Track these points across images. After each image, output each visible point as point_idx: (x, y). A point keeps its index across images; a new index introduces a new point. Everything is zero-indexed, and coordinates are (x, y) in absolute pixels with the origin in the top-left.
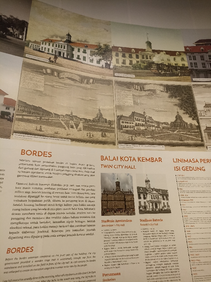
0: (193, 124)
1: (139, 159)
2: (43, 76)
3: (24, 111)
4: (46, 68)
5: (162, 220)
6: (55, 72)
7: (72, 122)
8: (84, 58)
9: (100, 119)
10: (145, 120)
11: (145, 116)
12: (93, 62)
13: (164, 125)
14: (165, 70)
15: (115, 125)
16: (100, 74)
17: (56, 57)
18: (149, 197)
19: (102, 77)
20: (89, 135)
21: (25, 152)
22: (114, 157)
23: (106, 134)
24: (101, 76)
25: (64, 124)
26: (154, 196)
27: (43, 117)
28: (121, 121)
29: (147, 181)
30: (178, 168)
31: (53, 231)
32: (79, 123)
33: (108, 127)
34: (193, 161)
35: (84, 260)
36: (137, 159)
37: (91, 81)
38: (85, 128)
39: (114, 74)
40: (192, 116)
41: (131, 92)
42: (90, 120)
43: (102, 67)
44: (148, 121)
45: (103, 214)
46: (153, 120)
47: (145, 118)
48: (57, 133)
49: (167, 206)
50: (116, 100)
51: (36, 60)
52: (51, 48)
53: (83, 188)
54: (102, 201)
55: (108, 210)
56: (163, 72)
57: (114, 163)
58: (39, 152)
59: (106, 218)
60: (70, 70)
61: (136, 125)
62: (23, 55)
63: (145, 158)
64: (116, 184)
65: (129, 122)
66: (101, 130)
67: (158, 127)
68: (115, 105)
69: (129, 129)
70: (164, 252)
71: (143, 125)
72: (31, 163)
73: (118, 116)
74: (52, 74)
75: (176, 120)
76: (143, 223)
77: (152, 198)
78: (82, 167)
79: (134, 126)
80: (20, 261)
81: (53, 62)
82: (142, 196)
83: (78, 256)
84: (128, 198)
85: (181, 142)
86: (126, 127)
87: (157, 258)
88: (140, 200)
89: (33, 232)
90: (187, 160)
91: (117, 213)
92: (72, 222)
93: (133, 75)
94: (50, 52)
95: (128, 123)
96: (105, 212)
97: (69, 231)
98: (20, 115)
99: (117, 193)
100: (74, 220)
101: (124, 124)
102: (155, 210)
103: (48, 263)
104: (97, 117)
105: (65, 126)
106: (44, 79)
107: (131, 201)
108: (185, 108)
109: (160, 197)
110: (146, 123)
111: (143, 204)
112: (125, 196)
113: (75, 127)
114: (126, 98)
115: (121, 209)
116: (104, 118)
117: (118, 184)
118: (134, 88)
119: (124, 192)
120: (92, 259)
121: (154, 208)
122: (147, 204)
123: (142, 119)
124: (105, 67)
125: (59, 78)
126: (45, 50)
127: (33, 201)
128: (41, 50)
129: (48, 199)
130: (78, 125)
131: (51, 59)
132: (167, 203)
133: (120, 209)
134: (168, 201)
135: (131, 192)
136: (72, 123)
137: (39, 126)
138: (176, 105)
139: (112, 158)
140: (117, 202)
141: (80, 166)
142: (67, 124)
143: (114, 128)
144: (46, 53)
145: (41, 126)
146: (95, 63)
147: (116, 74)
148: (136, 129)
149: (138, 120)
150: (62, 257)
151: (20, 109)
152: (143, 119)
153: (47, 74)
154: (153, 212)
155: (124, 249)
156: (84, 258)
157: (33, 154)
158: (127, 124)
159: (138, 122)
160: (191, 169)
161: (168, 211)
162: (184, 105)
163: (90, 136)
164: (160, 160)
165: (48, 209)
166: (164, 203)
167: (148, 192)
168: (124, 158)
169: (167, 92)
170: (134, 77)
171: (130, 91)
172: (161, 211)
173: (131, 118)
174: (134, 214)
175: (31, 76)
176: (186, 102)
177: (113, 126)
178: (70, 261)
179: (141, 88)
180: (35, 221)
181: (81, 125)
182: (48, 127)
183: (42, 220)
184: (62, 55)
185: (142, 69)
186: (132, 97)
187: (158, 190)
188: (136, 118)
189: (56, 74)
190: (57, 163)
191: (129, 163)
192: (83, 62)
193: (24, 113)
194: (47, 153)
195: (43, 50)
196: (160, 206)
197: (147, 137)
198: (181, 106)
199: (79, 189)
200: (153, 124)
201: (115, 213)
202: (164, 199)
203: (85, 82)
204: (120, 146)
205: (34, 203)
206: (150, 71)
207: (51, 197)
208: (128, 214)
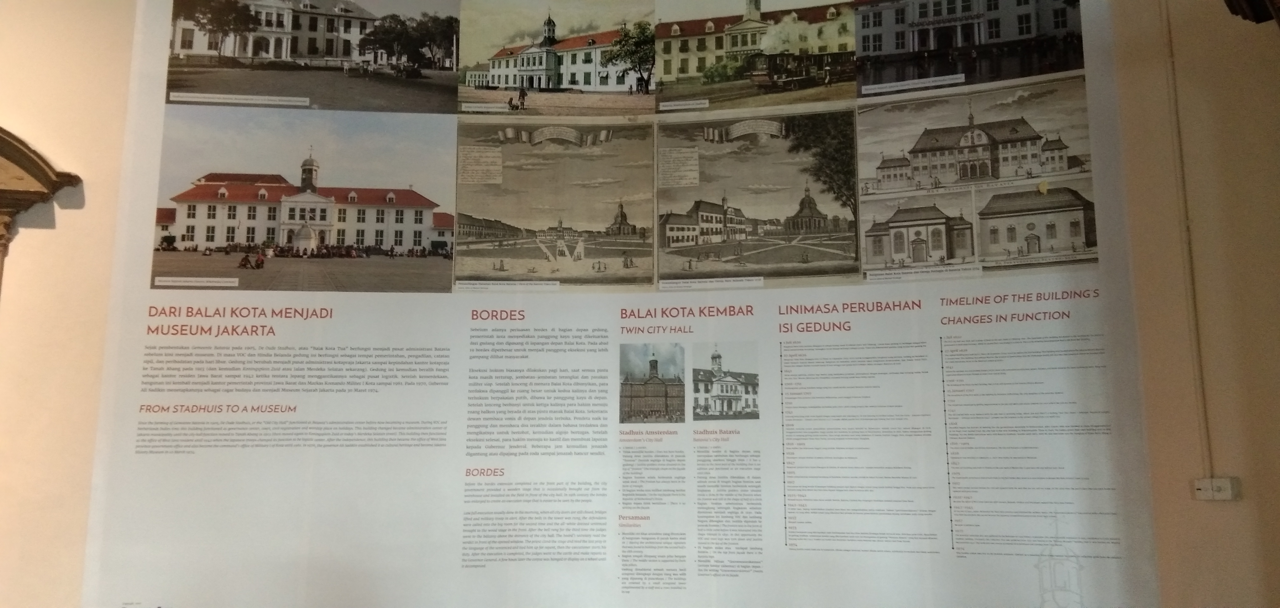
0: (841, 217)
1: (701, 311)
2: (500, 149)
3: (469, 234)
4: (503, 128)
5: (739, 433)
6: (523, 133)
7: (562, 241)
8: (587, 79)
9: (622, 227)
10: (725, 218)
11: (725, 208)
12: (607, 84)
13: (768, 227)
14: (789, 73)
15: (654, 239)
16: (624, 111)
17: (523, 94)
18: (716, 389)
19: (629, 119)
20: (597, 266)
21: (478, 315)
22: (649, 311)
23: (634, 260)
24: (627, 117)
25: (545, 250)
26: (727, 386)
27: (505, 240)
28: (668, 226)
29: (716, 358)
30: (789, 327)
31: (533, 446)
32: (577, 243)
33: (638, 245)
34: (824, 310)
35: (586, 492)
36: (697, 312)
37: (603, 135)
38: (589, 253)
39: (657, 105)
40: (842, 196)
41: (696, 149)
42: (599, 232)
43: (631, 93)
44: (731, 221)
45: (622, 420)
46: (743, 216)
47: (725, 213)
48: (533, 271)
49: (752, 406)
50: (660, 176)
51: (482, 113)
52: (512, 71)
53: (586, 374)
54: (621, 397)
55: (632, 413)
56: (784, 78)
57: (648, 322)
58: (501, 311)
59: (628, 427)
60: (555, 120)
61: (702, 233)
62: (457, 107)
63: (715, 310)
64: (651, 365)
65: (685, 227)
66: (624, 253)
67: (754, 233)
68: (655, 190)
69: (685, 244)
70: (735, 488)
71: (717, 233)
72: (489, 333)
73: (661, 216)
74: (517, 138)
75: (801, 211)
76: (698, 436)
77: (722, 391)
78: (583, 334)
79: (697, 236)
80: (487, 487)
81: (517, 108)
82: (702, 387)
83: (577, 486)
84: (673, 391)
85: (805, 266)
86: (678, 240)
87: (719, 497)
88: (697, 395)
89: (503, 447)
90: (812, 308)
91: (649, 419)
92: (566, 433)
93: (703, 101)
94: (511, 84)
95: (683, 229)
96: (626, 416)
97: (561, 447)
98: (464, 243)
99: (651, 382)
100: (569, 429)
101: (675, 234)
102: (727, 413)
103: (529, 493)
104: (615, 224)
105: (549, 254)
106: (500, 155)
107: (678, 397)
108: (827, 176)
109: (739, 388)
110: (725, 226)
111: (702, 402)
112: (666, 388)
113: (567, 253)
114: (683, 168)
115: (658, 411)
116: (631, 223)
117: (654, 365)
118: (704, 136)
119: (665, 380)
120: (601, 492)
121: (725, 408)
122: (711, 402)
123: (716, 218)
124: (637, 90)
125: (532, 145)
126: (499, 83)
127: (499, 398)
128: (490, 85)
129: (522, 394)
130: (575, 248)
131: (514, 102)
132: (754, 400)
133: (655, 411)
134: (755, 397)
135: (680, 380)
136: (561, 244)
137: (497, 261)
138: (805, 170)
139: (643, 314)
140: (649, 398)
141: (579, 334)
142: (552, 248)
143: (651, 245)
144: (501, 89)
145: (502, 261)
146: (612, 85)
147: (663, 106)
148: (700, 242)
149: (707, 221)
150: (550, 486)
151: (462, 232)
152: (719, 216)
153: (507, 140)
154: (722, 416)
155: (659, 480)
156: (588, 489)
157: (493, 316)
158: (680, 234)
159: (705, 225)
160: (818, 327)
161: (755, 416)
162: (827, 167)
163: (599, 268)
164: (750, 310)
165: (524, 412)
166: (747, 400)
167: (714, 380)
168: (668, 310)
169: (786, 137)
170: (707, 105)
171: (693, 147)
172: (738, 416)
173: (691, 217)
174: (681, 419)
175: (477, 155)
176: (834, 159)
177: (649, 241)
178: (563, 492)
179: (721, 136)
180: (504, 429)
181: (580, 248)
182: (515, 260)
183: (515, 429)
184: (536, 85)
185: (728, 79)
186: (697, 162)
187: (736, 374)
188: (702, 216)
189: (524, 136)
190: (536, 330)
191: (679, 321)
192: (583, 90)
193: (470, 239)
194: (517, 313)
195: (496, 84)
196: (738, 407)
197: (724, 259)
198: (817, 172)
199: (577, 378)
200: (743, 227)
201: (645, 420)
202: (747, 392)
203: (589, 142)
204: (663, 284)
205: (501, 402)
206: (748, 81)
207: (528, 392)
208: (670, 420)
